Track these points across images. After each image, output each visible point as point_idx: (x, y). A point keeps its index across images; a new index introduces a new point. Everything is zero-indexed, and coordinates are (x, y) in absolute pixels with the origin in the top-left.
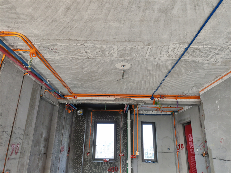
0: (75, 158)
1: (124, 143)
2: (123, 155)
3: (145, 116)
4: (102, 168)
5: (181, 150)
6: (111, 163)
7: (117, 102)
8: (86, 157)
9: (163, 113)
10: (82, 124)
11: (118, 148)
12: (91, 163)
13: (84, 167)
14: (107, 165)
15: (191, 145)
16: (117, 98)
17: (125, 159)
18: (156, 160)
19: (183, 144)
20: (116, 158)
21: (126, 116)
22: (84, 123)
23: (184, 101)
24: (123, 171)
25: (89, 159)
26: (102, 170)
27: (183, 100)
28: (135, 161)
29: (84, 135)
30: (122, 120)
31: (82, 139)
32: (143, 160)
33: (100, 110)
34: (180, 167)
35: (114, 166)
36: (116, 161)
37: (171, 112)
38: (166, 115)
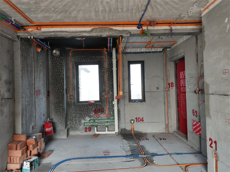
0: (56, 102)
1: (110, 85)
2: (109, 96)
3: (132, 54)
4: (88, 110)
5: (170, 89)
6: (97, 105)
7: (94, 34)
8: (69, 100)
9: (153, 50)
10: (60, 66)
11: (104, 90)
12: (75, 105)
13: (68, 110)
14: (93, 107)
15: (182, 83)
16: (93, 29)
17: (111, 100)
18: (144, 100)
19: (173, 83)
20: (101, 100)
21: (110, 55)
22: (62, 64)
23: (179, 29)
24: (110, 111)
25: (72, 102)
26: (88, 112)
27: (178, 27)
28: (122, 102)
29: (64, 77)
30: (107, 60)
31: (61, 81)
32: (130, 100)
33: (80, 50)
34: (168, 105)
35: (100, 107)
36: (102, 102)
37: (162, 49)
38: (156, 52)
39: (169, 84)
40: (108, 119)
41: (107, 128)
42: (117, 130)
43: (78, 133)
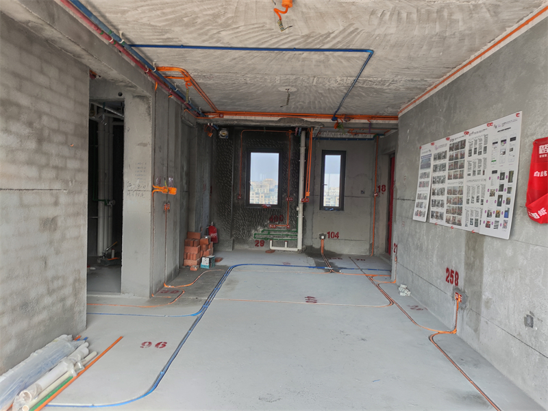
0: (221, 202)
1: (294, 183)
2: (291, 199)
3: (329, 140)
4: (261, 216)
5: (381, 194)
6: (274, 210)
7: (282, 124)
8: (236, 201)
9: (360, 136)
10: (228, 153)
11: (285, 190)
12: (243, 209)
13: (234, 215)
14: (268, 213)
16: (281, 119)
17: (294, 205)
18: (341, 208)
19: (385, 186)
20: (280, 204)
21: (298, 140)
24: (292, 221)
25: (240, 204)
26: (261, 219)
28: (309, 208)
29: (232, 169)
30: (292, 146)
31: (229, 175)
32: (322, 207)
33: (255, 131)
34: (376, 217)
35: (278, 213)
36: (280, 207)
37: (374, 135)
38: (365, 139)
39: (379, 187)
40: (289, 231)
41: (286, 243)
42: (300, 247)
43: (246, 247)
